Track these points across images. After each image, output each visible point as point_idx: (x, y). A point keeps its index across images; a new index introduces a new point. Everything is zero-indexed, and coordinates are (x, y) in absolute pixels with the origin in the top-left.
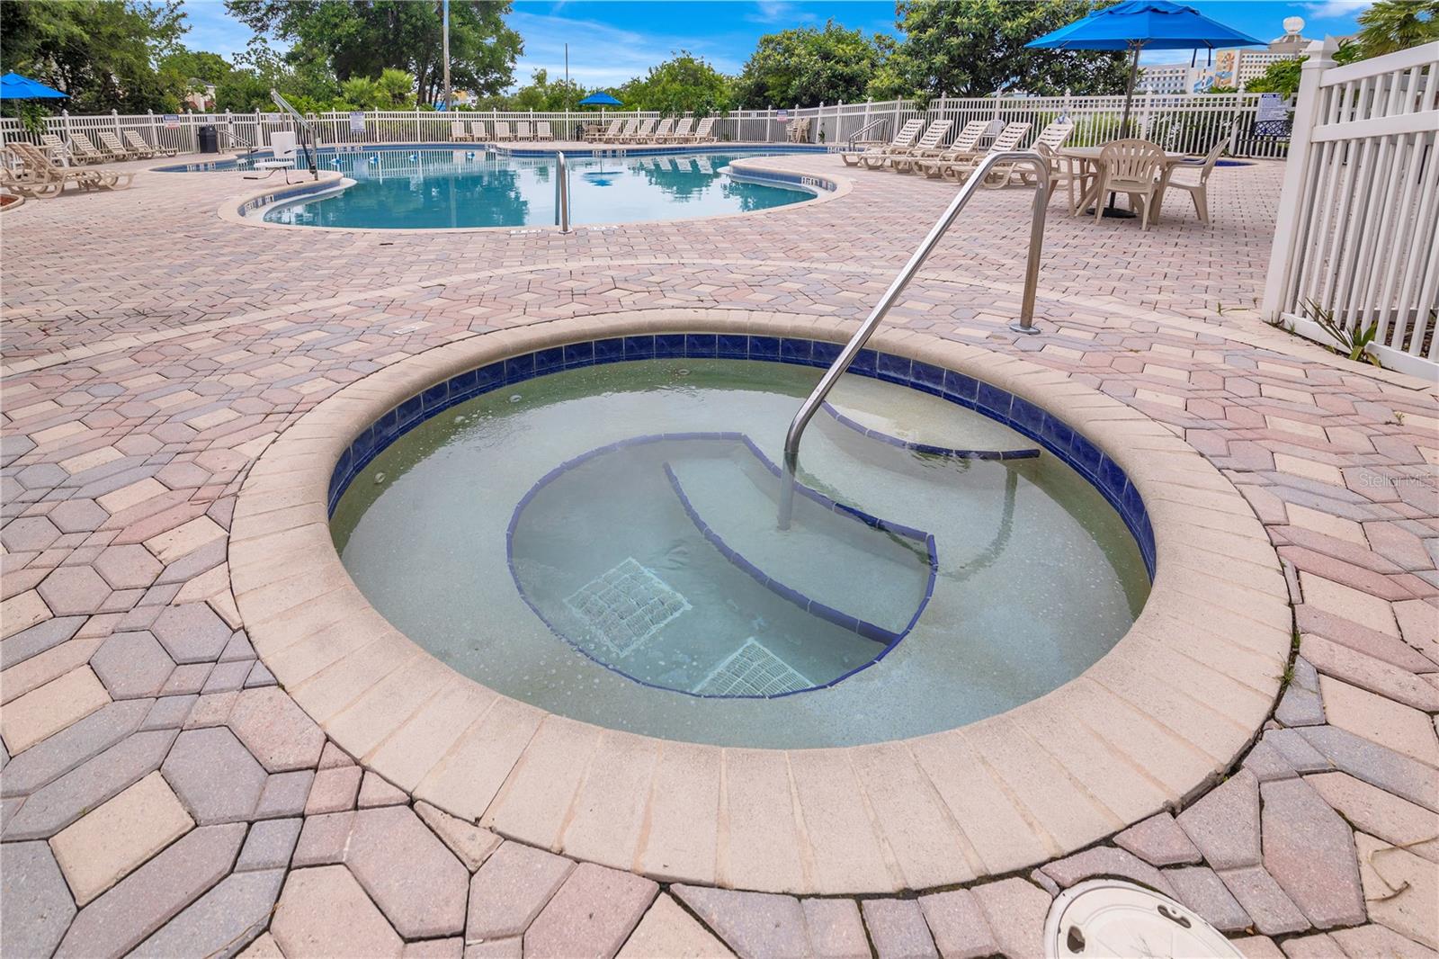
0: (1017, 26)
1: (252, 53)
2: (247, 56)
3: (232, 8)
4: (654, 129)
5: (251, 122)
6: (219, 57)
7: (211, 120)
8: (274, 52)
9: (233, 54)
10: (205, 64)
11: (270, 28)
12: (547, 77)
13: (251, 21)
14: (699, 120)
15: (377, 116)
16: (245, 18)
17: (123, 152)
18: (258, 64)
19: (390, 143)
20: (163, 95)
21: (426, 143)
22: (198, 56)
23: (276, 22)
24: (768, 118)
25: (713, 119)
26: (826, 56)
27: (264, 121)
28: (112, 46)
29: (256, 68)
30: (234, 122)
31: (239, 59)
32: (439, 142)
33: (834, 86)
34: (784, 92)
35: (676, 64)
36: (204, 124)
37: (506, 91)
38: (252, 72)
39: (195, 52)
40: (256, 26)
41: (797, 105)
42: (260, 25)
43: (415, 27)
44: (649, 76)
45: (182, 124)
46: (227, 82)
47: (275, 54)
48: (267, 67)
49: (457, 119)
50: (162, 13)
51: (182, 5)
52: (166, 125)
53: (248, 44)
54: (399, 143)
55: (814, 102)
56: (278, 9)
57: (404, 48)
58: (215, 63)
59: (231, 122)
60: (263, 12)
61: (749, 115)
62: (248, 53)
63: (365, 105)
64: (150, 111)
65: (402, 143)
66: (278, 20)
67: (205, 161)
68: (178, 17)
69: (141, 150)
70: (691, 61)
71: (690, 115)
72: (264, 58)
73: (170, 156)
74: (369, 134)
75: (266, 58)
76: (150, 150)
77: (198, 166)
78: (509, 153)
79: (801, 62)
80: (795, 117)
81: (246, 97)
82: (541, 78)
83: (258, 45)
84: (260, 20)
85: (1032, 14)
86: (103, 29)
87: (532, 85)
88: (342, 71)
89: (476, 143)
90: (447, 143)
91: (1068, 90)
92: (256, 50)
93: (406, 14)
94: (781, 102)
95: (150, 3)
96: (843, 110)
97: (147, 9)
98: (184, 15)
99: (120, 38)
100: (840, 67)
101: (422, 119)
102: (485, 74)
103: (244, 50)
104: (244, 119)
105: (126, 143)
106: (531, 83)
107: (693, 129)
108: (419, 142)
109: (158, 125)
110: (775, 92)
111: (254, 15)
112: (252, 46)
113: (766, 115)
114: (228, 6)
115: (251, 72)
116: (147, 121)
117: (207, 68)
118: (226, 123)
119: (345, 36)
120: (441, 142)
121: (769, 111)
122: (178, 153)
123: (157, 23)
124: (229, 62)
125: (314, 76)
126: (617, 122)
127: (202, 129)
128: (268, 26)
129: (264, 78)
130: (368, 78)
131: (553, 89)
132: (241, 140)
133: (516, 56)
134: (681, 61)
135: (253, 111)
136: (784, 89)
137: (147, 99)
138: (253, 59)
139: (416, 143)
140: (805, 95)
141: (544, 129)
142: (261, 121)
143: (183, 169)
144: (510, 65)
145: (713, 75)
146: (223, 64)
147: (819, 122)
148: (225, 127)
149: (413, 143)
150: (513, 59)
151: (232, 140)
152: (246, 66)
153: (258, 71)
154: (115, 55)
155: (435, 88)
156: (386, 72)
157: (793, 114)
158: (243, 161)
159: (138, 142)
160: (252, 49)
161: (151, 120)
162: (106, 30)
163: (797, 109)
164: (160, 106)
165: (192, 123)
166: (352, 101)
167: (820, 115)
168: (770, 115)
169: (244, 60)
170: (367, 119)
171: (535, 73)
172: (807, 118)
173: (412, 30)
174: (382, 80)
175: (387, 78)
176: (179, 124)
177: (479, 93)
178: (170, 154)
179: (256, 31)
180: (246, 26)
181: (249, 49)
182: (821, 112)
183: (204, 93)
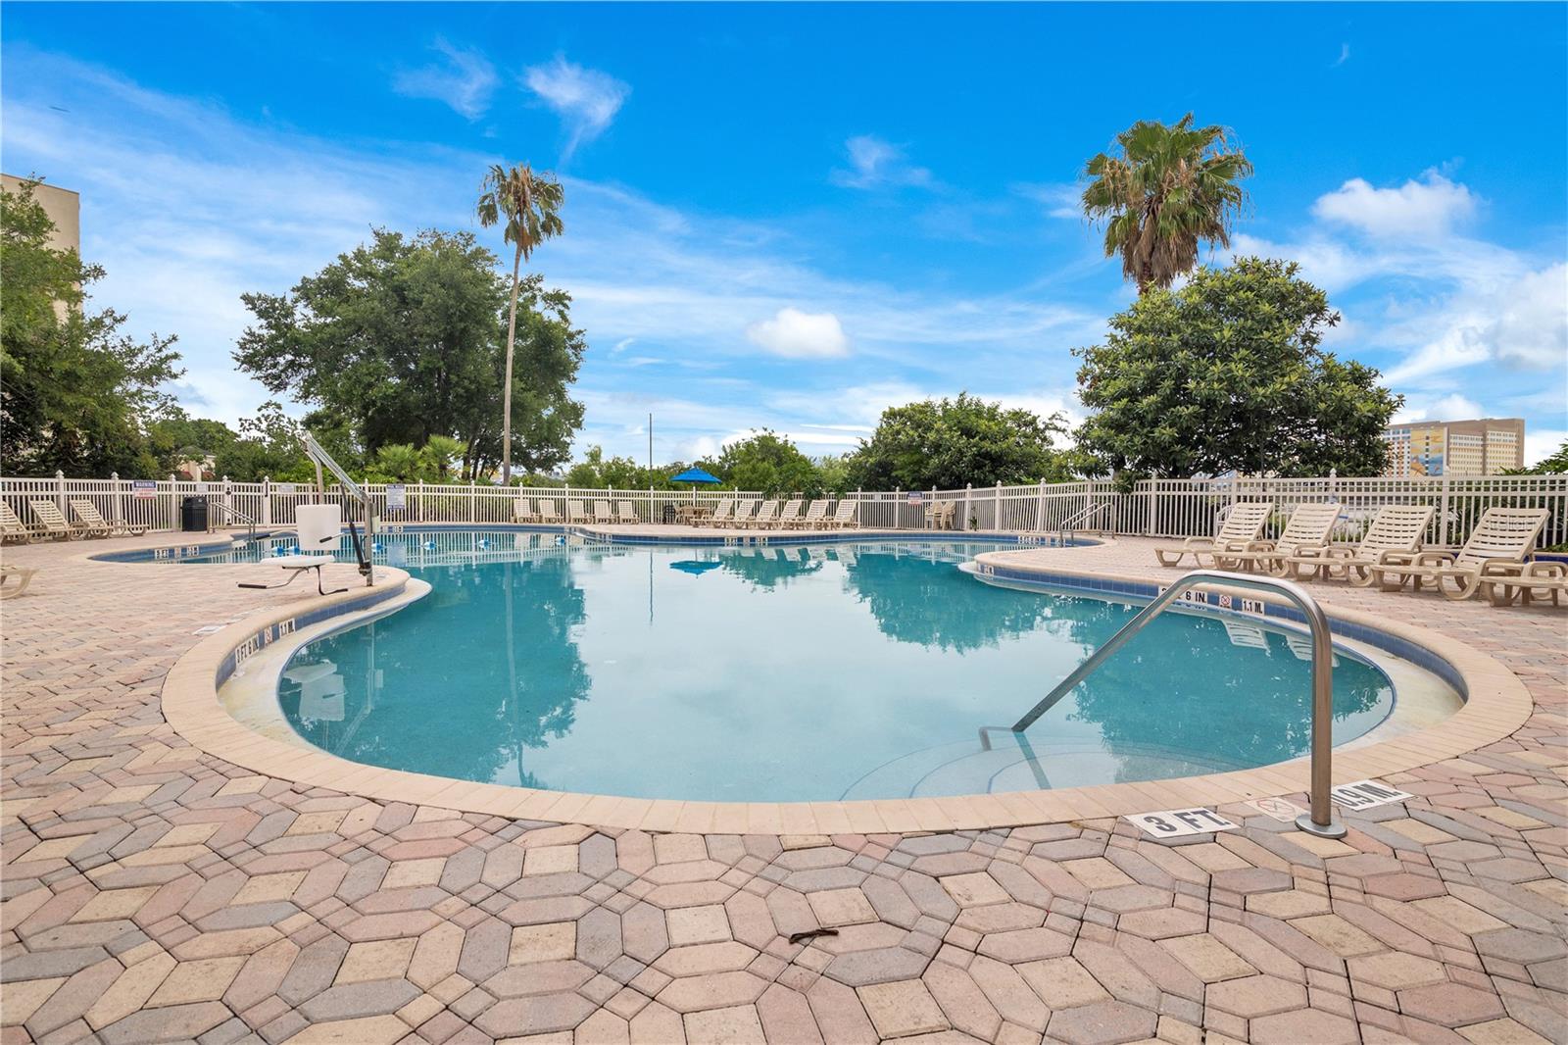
0: (1271, 393)
1: (263, 419)
2: (257, 422)
3: (243, 363)
4: (755, 511)
5: (257, 494)
6: (224, 425)
7: (202, 489)
8: (289, 419)
9: (240, 420)
10: (206, 432)
11: (289, 387)
12: (602, 455)
13: (266, 377)
14: (810, 502)
15: (422, 490)
16: (259, 374)
17: (66, 527)
18: (269, 431)
19: (437, 523)
20: (137, 456)
21: (481, 523)
22: (199, 423)
23: (296, 381)
24: (897, 501)
25: (826, 502)
26: (968, 433)
27: (273, 493)
28: (69, 389)
29: (266, 436)
30: (233, 493)
31: (246, 425)
32: (498, 523)
33: (979, 466)
34: (915, 472)
35: (756, 443)
36: (190, 493)
37: (560, 468)
38: (262, 440)
39: (196, 419)
40: (271, 383)
41: (934, 487)
42: (276, 382)
43: (467, 390)
44: (723, 454)
45: (160, 493)
46: (229, 450)
47: (290, 422)
48: (280, 436)
49: (522, 495)
50: (145, 352)
51: (174, 344)
52: (136, 493)
53: (259, 410)
54: (447, 523)
55: (958, 483)
56: (300, 365)
57: (455, 414)
58: (218, 432)
59: (228, 493)
60: (280, 368)
61: (872, 497)
62: (259, 419)
63: (405, 477)
64: (115, 474)
65: (451, 523)
66: (300, 377)
67: (183, 544)
68: (168, 358)
69: (92, 526)
70: (773, 440)
71: (798, 497)
72: (276, 426)
73: (136, 535)
74: (410, 512)
75: (280, 425)
76: (106, 527)
77: (172, 551)
78: (607, 539)
79: (941, 438)
80: (933, 500)
81: (252, 468)
82: (595, 456)
83: (271, 411)
84: (276, 377)
85: (1286, 379)
86: (55, 365)
87: (585, 463)
88: (373, 440)
89: (544, 524)
90: (507, 524)
91: (1333, 471)
92: (269, 416)
93: (458, 376)
94: (912, 483)
95: (129, 338)
96: (1003, 493)
97: (124, 345)
98: (176, 356)
99: (79, 377)
100: (986, 445)
101: (477, 495)
102: (540, 448)
103: (253, 415)
104: (246, 490)
105: (71, 516)
106: (585, 460)
107: (803, 511)
108: (473, 523)
109: (125, 493)
110: (905, 472)
111: (269, 371)
112: (264, 411)
113: (893, 497)
114: (238, 360)
115: (260, 441)
116: (109, 487)
117: (209, 436)
118: (221, 493)
119: (381, 398)
120: (501, 523)
121: (897, 492)
122: (148, 531)
123: (137, 364)
124: (235, 431)
125: (334, 447)
126: (725, 503)
127: (188, 500)
128: (287, 384)
129: (273, 447)
130: (411, 446)
131: (609, 467)
132: (241, 515)
133: (574, 430)
134: (762, 440)
135: (259, 481)
136: (916, 468)
137: (113, 459)
138: (264, 426)
139: (468, 523)
140: (944, 475)
141: (626, 510)
142: (269, 493)
143: (147, 556)
144: (568, 440)
145: (797, 455)
146: (227, 432)
147: (967, 507)
148: (220, 498)
149: (465, 523)
150: (570, 434)
151: (228, 516)
152: (255, 433)
153: (268, 439)
154: (69, 400)
155: (481, 462)
156: (435, 439)
157: (930, 497)
158: (242, 543)
159: (90, 516)
160: (263, 415)
161: (115, 487)
162: (60, 366)
163: (934, 491)
164: (130, 469)
165: (174, 493)
166: (388, 473)
167: (968, 499)
168: (898, 498)
169: (253, 427)
170: (409, 494)
171: (589, 450)
172: (950, 503)
173: (465, 395)
174: (428, 449)
175: (434, 446)
176: (155, 493)
177: (531, 469)
178: (135, 532)
179: (271, 390)
180: (260, 383)
181: (259, 414)
182: (970, 495)
183: (200, 461)
